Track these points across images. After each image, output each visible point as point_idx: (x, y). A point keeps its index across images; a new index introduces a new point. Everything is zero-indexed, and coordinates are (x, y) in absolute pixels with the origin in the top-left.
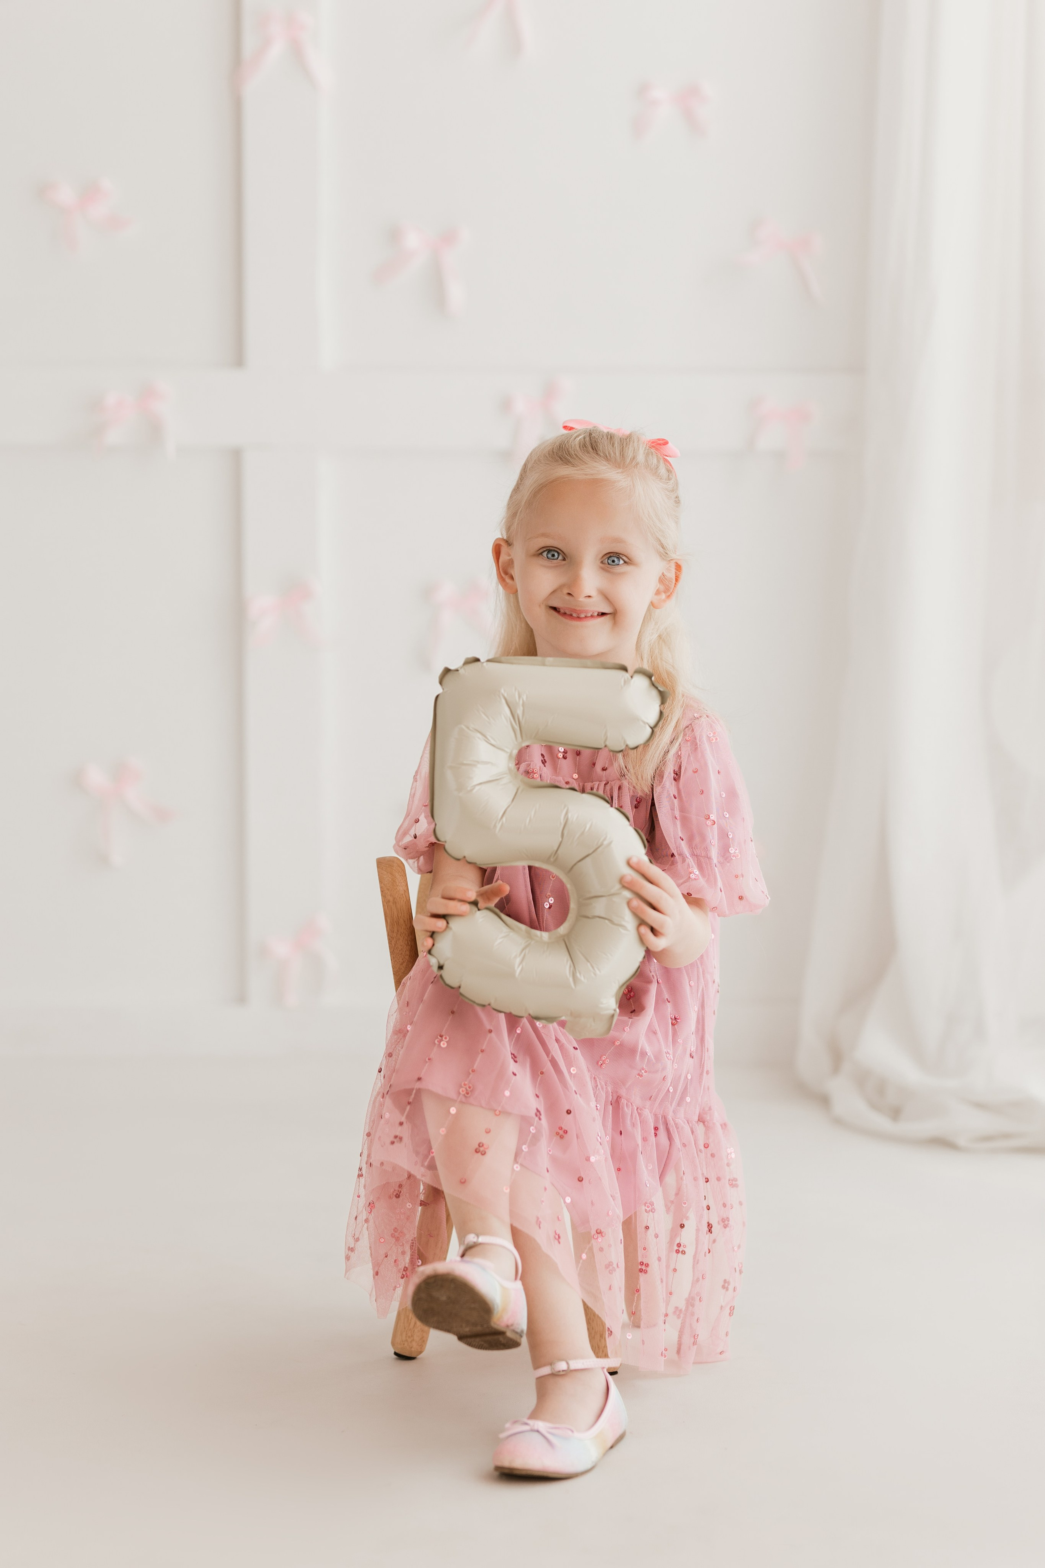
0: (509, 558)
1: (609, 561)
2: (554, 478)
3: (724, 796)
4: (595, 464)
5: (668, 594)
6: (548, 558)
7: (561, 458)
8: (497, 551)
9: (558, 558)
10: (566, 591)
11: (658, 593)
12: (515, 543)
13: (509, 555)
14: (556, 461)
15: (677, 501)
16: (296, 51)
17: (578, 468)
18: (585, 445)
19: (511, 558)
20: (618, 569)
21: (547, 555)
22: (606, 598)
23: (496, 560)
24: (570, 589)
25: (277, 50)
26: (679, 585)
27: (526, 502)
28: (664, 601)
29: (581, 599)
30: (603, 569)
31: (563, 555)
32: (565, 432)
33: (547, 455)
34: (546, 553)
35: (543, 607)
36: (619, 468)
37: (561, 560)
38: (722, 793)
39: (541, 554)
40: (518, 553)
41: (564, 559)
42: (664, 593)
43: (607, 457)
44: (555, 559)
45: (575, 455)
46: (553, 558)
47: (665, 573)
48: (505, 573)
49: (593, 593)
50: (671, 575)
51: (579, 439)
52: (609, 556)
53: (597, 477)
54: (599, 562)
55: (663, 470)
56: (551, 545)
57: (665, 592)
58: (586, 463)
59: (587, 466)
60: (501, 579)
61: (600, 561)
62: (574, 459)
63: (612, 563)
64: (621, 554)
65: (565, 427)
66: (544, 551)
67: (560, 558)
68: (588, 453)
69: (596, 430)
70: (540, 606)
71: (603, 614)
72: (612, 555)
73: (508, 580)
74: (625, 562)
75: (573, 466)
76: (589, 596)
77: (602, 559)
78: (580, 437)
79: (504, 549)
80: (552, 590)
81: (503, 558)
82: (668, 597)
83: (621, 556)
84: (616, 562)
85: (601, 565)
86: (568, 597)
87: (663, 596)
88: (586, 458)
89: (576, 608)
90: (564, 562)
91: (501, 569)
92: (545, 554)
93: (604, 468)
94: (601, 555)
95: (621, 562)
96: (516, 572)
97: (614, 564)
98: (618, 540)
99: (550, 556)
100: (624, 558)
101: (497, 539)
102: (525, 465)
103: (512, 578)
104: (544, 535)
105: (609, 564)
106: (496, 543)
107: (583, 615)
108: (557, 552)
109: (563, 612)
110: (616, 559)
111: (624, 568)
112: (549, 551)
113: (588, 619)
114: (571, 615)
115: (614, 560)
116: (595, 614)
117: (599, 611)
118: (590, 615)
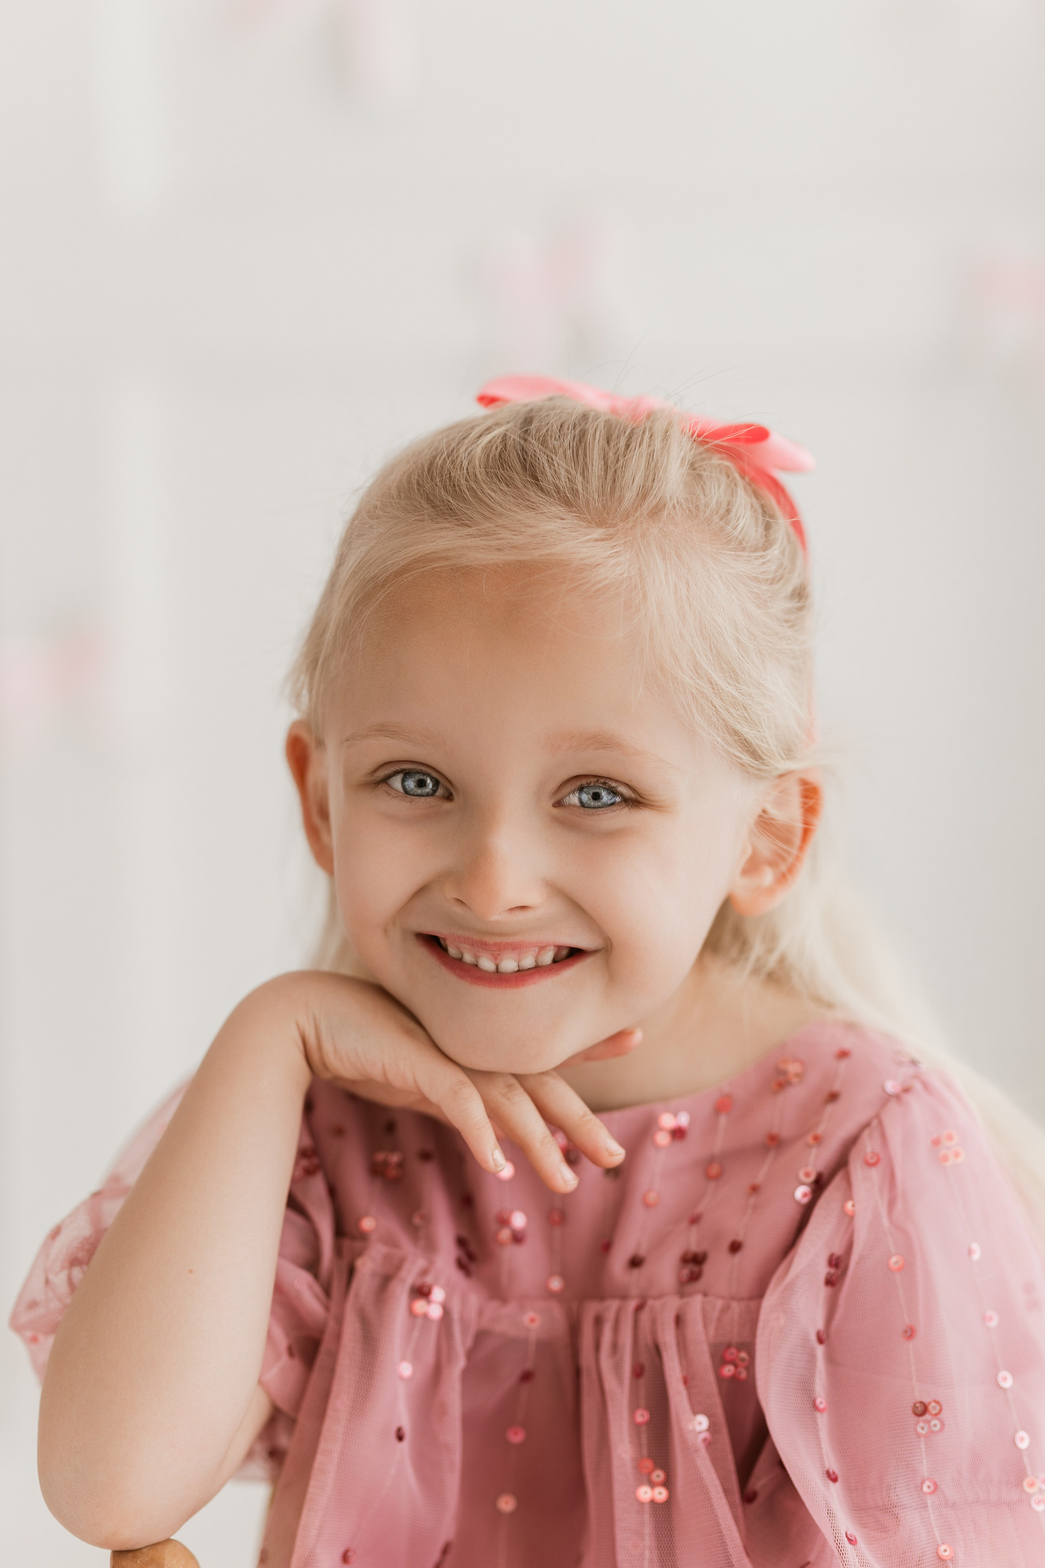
0: (319, 780)
1: (580, 799)
2: (406, 562)
3: (994, 1323)
4: (524, 516)
5: (783, 868)
6: (406, 792)
7: (429, 502)
8: (296, 757)
9: (434, 791)
10: (454, 889)
11: (752, 866)
12: (326, 740)
13: (320, 774)
17: (476, 530)
18: (502, 460)
19: (323, 780)
21: (403, 781)
22: (579, 906)
23: (296, 778)
24: (464, 883)
28: (775, 887)
29: (495, 917)
30: (561, 822)
31: (445, 783)
34: (399, 778)
35: (396, 934)
36: (600, 524)
37: (442, 798)
38: (990, 1313)
39: (385, 780)
41: (449, 799)
42: (769, 864)
43: (564, 492)
44: (428, 795)
45: (471, 489)
46: (419, 791)
47: (769, 810)
48: (321, 815)
49: (535, 896)
50: (792, 810)
51: (486, 439)
52: (578, 783)
53: (531, 555)
54: (548, 804)
56: (406, 757)
57: (773, 864)
58: (499, 514)
59: (500, 522)
61: (552, 802)
62: (465, 500)
63: (589, 804)
64: (611, 779)
65: (481, 398)
66: (396, 773)
67: (440, 792)
68: (510, 481)
70: (386, 931)
71: (574, 954)
72: (584, 782)
73: (325, 836)
74: (630, 802)
75: (462, 522)
76: (523, 908)
77: (559, 796)
79: (309, 753)
80: (419, 886)
81: (310, 776)
82: (788, 871)
84: (601, 802)
85: (555, 811)
87: (768, 877)
88: (500, 499)
89: (491, 938)
90: (449, 805)
92: (397, 782)
93: (552, 526)
94: (553, 785)
95: (618, 800)
96: (332, 822)
97: (597, 804)
99: (411, 784)
100: (622, 789)
104: (384, 730)
105: (579, 806)
107: (509, 965)
108: (429, 775)
109: (452, 951)
110: (604, 794)
111: (624, 817)
112: (407, 774)
113: (522, 976)
114: (476, 966)
115: (596, 797)
116: (547, 958)
117: (559, 948)
118: (528, 962)
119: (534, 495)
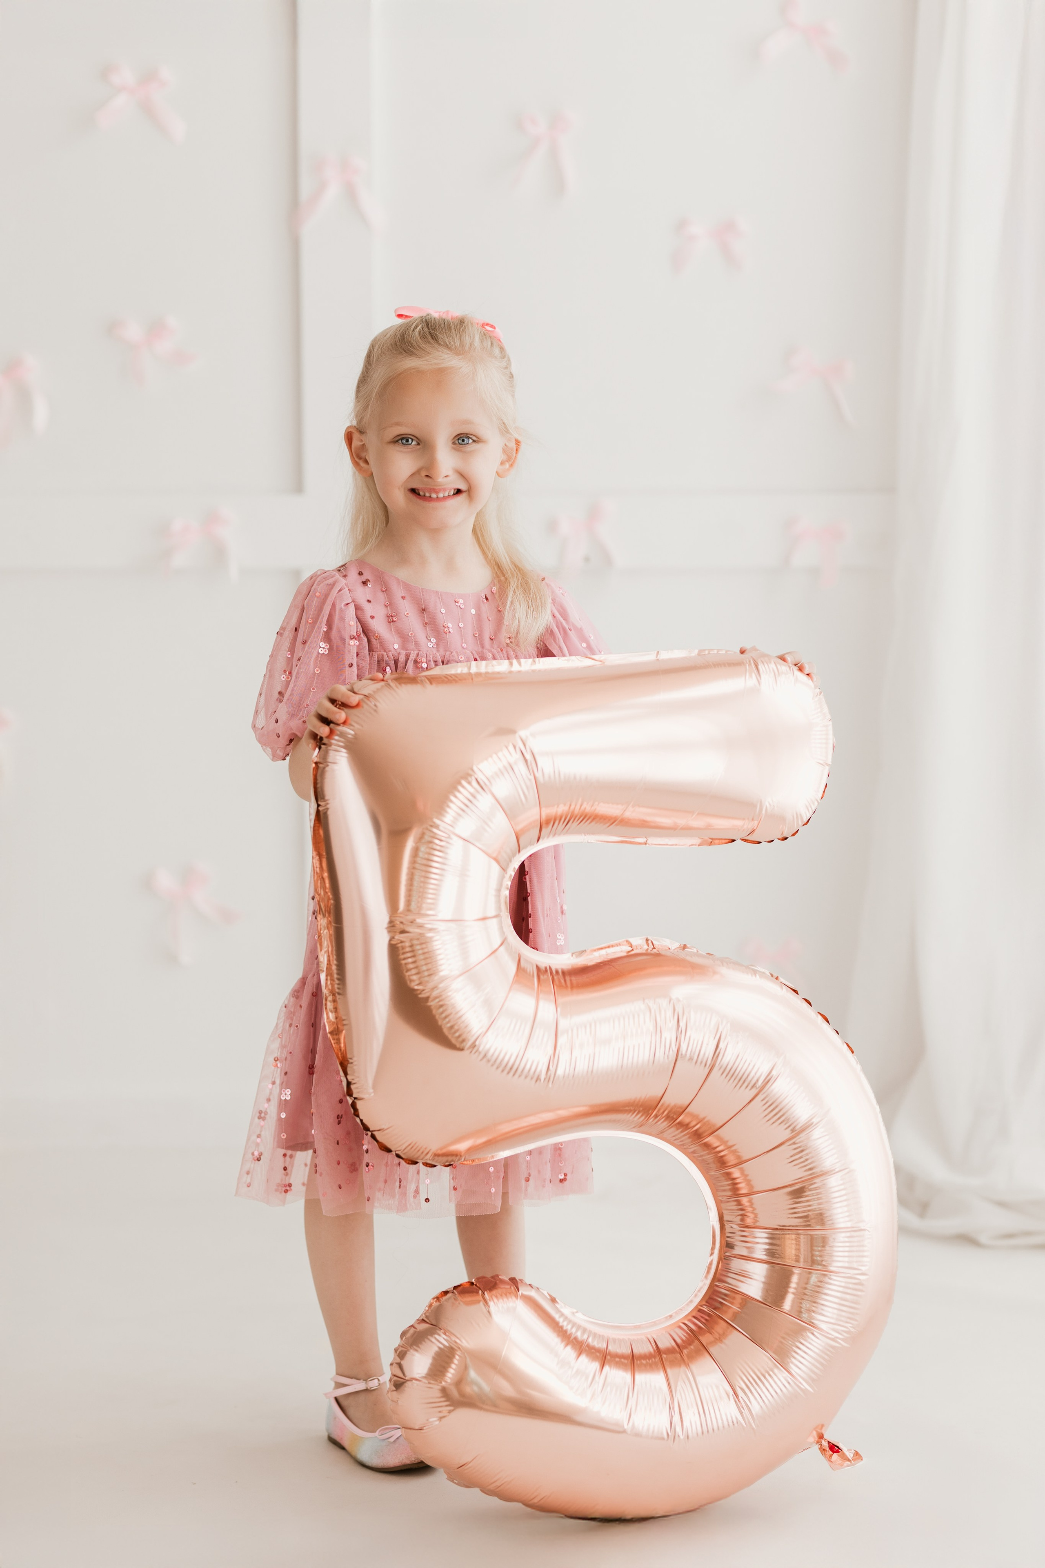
0: (362, 443)
1: (460, 441)
2: (401, 371)
5: (510, 463)
6: (403, 444)
7: (405, 351)
8: (349, 438)
9: (412, 443)
10: (424, 473)
11: (502, 463)
12: (368, 431)
13: (362, 441)
14: (401, 353)
15: (512, 376)
16: (351, 194)
17: (423, 359)
18: (422, 333)
19: (363, 443)
20: (469, 448)
21: (402, 441)
22: (462, 475)
23: (348, 446)
24: (427, 471)
25: (333, 192)
26: (520, 453)
27: (376, 394)
28: (508, 470)
29: (436, 481)
30: (455, 449)
31: (418, 440)
32: (400, 321)
33: (391, 348)
35: (402, 490)
36: (460, 354)
37: (415, 445)
39: (397, 441)
40: (372, 440)
41: (418, 444)
42: (507, 461)
43: (447, 345)
44: (409, 444)
45: (417, 345)
46: (407, 443)
47: (507, 444)
48: (359, 457)
49: (450, 473)
50: (513, 445)
52: (458, 437)
53: (443, 366)
54: (450, 444)
55: (497, 351)
56: (405, 432)
58: (430, 354)
59: (429, 356)
60: (356, 464)
61: (452, 443)
62: (418, 350)
63: (462, 443)
64: (470, 434)
65: (400, 316)
66: (399, 439)
67: (415, 443)
68: (429, 342)
69: (431, 318)
70: (399, 488)
71: (458, 492)
72: (462, 436)
73: (362, 464)
74: (474, 441)
75: (418, 357)
76: (445, 476)
77: (453, 441)
78: (419, 328)
79: (356, 436)
80: (411, 474)
81: (356, 443)
82: (511, 465)
83: (471, 436)
84: (466, 442)
85: (454, 446)
86: (426, 479)
87: (507, 466)
88: (428, 348)
89: (435, 487)
90: (419, 447)
91: (354, 456)
92: (400, 441)
94: (452, 438)
95: (471, 441)
96: (371, 457)
98: (467, 422)
99: (404, 441)
100: (473, 438)
101: (348, 428)
102: (369, 356)
103: (366, 462)
104: (397, 424)
105: (459, 444)
106: (346, 432)
107: (441, 495)
108: (409, 438)
109: (421, 493)
110: (465, 439)
111: (475, 446)
112: (402, 439)
113: (445, 498)
114: (430, 497)
115: (463, 441)
116: (452, 493)
117: (455, 489)
118: (446, 494)
119: (436, 345)
